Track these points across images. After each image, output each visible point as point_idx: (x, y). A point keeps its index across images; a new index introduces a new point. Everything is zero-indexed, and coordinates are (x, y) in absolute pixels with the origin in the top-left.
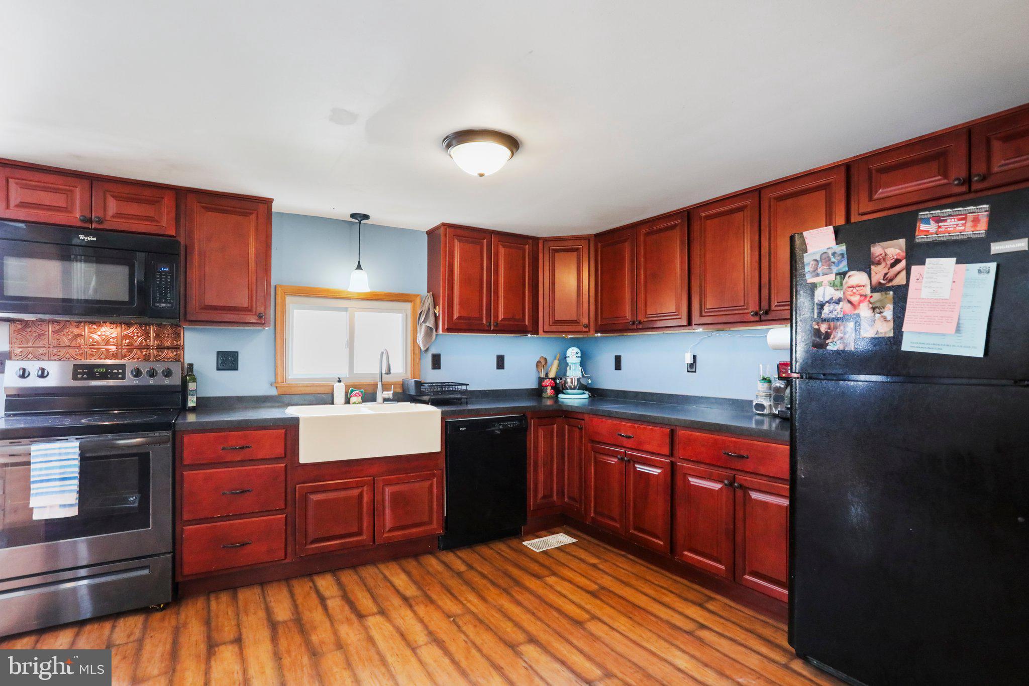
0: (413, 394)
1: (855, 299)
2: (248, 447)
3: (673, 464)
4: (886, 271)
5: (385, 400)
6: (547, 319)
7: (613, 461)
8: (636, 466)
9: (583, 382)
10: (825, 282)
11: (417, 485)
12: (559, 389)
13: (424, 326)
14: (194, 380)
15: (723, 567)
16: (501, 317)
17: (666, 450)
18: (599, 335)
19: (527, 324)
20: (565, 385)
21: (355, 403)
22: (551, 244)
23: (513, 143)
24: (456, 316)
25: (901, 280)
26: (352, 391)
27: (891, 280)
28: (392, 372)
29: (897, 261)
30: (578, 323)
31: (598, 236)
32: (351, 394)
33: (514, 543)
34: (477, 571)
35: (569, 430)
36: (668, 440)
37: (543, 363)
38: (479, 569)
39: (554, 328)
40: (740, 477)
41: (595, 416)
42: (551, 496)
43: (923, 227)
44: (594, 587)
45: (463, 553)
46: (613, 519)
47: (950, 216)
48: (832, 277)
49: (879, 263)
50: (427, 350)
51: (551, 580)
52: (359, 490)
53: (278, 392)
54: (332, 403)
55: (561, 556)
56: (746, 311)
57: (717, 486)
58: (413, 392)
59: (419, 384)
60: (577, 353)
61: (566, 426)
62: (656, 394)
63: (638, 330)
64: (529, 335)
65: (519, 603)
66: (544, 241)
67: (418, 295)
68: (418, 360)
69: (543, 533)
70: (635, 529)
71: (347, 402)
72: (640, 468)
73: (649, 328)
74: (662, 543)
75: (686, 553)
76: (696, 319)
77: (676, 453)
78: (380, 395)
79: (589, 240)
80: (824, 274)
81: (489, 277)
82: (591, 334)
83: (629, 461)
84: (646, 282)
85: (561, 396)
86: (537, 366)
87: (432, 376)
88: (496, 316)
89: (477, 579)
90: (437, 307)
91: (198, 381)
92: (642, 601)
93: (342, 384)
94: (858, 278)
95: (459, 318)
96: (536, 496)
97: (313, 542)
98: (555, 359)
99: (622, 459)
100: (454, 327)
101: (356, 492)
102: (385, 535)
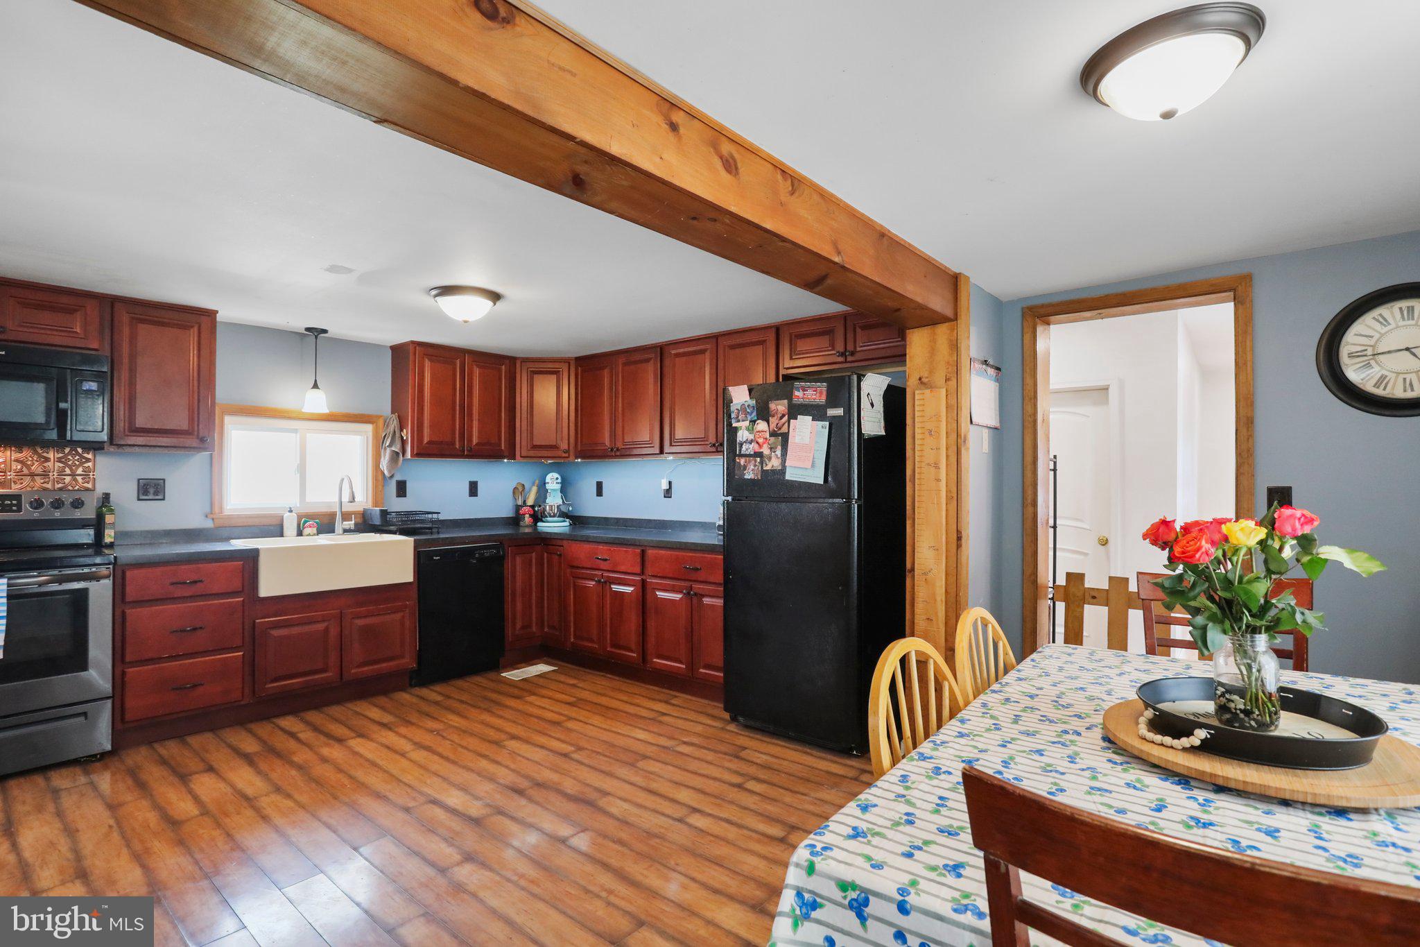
0: (378, 523)
1: (761, 441)
2: (201, 581)
3: (644, 582)
4: (777, 422)
5: (346, 531)
6: (524, 443)
7: (591, 584)
8: (612, 586)
9: (564, 509)
10: (743, 427)
11: (388, 618)
12: (537, 517)
13: (388, 450)
14: (112, 511)
15: (684, 666)
16: (475, 440)
17: (638, 569)
18: (579, 460)
19: (503, 448)
20: (544, 513)
21: (309, 535)
22: (531, 365)
23: (495, 297)
24: (426, 440)
25: (784, 429)
26: (305, 522)
27: (780, 429)
28: (356, 500)
29: (783, 416)
30: (557, 448)
31: (578, 359)
32: (304, 525)
33: (492, 675)
34: (455, 699)
35: (547, 557)
36: (639, 560)
37: (520, 489)
38: (457, 697)
39: (532, 453)
40: (696, 586)
41: (573, 542)
42: (530, 626)
43: (797, 393)
44: (572, 699)
45: (438, 688)
46: (592, 641)
47: (809, 387)
48: (747, 423)
49: (773, 416)
50: (392, 477)
51: (532, 699)
52: (325, 624)
53: (214, 524)
54: (282, 535)
55: (541, 681)
56: (707, 443)
57: (677, 596)
58: (377, 521)
59: (384, 513)
60: (557, 479)
61: (546, 554)
62: (636, 519)
63: (616, 457)
64: (505, 460)
65: (501, 717)
66: (521, 362)
67: (381, 416)
68: (380, 487)
69: (523, 665)
70: (613, 646)
71: (300, 534)
72: (615, 588)
73: (627, 455)
74: (635, 655)
75: (655, 660)
76: (667, 448)
77: (646, 572)
78: (339, 526)
79: (569, 363)
80: (743, 421)
81: (462, 399)
82: (571, 459)
83: (605, 582)
84: (623, 411)
85: (540, 524)
86: (514, 493)
87: (397, 505)
88: (470, 440)
89: (456, 705)
90: (405, 430)
91: (116, 512)
92: (615, 704)
93: (294, 515)
94: (762, 425)
95: (429, 443)
96: (514, 624)
97: (272, 681)
98: (533, 484)
99: (599, 581)
100: (425, 452)
101: (321, 626)
102: (353, 671)
